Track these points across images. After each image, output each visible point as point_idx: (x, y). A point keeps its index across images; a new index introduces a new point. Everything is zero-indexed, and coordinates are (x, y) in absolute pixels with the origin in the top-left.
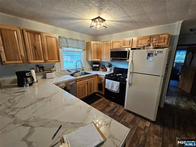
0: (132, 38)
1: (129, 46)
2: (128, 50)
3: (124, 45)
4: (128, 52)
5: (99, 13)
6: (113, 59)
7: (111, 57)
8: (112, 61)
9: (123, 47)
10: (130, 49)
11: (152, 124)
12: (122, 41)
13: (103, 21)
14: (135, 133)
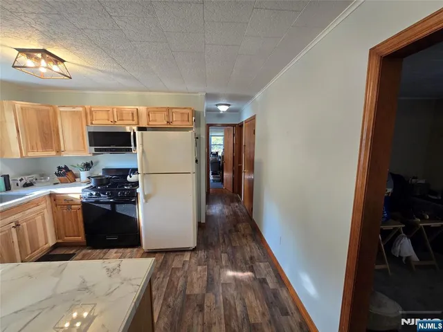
0: (137, 107)
1: (134, 123)
2: (131, 129)
3: (120, 120)
4: (132, 134)
5: (44, 43)
6: (96, 150)
7: (90, 146)
8: (94, 154)
9: (118, 123)
10: (135, 128)
11: (193, 253)
12: (115, 110)
13: (57, 62)
14: (170, 280)
